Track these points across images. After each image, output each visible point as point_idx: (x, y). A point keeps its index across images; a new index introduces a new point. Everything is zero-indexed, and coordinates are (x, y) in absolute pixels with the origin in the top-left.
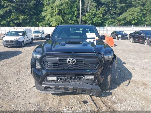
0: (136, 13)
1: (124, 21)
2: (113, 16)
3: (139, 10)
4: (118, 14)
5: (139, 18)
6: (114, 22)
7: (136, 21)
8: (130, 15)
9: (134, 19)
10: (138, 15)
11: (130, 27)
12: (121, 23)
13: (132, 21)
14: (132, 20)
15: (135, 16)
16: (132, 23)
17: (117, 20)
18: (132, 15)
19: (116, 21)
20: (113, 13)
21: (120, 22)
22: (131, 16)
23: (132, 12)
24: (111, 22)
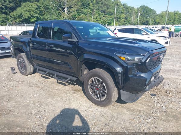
0: (33, 9)
1: (21, 19)
2: (3, 11)
3: (36, 6)
4: (10, 8)
5: (37, 15)
6: (8, 20)
7: (35, 19)
8: (27, 11)
9: (32, 17)
10: (36, 12)
11: (29, 26)
12: (17, 21)
13: (31, 19)
14: (30, 17)
15: (32, 13)
16: (31, 21)
17: (11, 16)
18: (29, 11)
19: (9, 17)
20: (4, 7)
21: (16, 19)
22: (28, 13)
23: (29, 8)
24: (4, 19)
